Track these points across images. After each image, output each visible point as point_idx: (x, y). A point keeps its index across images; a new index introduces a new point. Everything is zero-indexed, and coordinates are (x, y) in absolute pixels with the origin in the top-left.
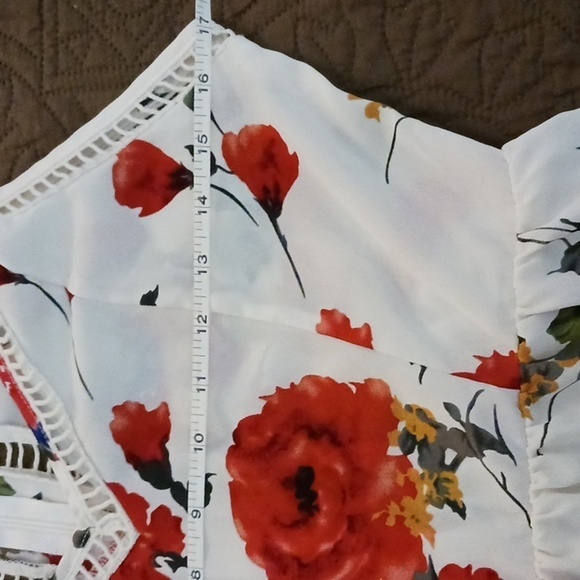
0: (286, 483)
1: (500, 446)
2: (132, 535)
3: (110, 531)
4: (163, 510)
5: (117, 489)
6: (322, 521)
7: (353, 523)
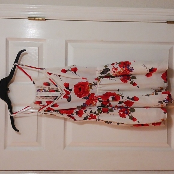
0: (79, 89)
1: (97, 85)
2: (65, 93)
3: (63, 93)
4: (68, 91)
5: (64, 89)
6: (81, 91)
7: (84, 91)
